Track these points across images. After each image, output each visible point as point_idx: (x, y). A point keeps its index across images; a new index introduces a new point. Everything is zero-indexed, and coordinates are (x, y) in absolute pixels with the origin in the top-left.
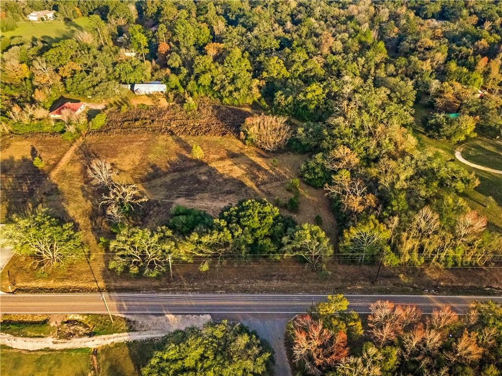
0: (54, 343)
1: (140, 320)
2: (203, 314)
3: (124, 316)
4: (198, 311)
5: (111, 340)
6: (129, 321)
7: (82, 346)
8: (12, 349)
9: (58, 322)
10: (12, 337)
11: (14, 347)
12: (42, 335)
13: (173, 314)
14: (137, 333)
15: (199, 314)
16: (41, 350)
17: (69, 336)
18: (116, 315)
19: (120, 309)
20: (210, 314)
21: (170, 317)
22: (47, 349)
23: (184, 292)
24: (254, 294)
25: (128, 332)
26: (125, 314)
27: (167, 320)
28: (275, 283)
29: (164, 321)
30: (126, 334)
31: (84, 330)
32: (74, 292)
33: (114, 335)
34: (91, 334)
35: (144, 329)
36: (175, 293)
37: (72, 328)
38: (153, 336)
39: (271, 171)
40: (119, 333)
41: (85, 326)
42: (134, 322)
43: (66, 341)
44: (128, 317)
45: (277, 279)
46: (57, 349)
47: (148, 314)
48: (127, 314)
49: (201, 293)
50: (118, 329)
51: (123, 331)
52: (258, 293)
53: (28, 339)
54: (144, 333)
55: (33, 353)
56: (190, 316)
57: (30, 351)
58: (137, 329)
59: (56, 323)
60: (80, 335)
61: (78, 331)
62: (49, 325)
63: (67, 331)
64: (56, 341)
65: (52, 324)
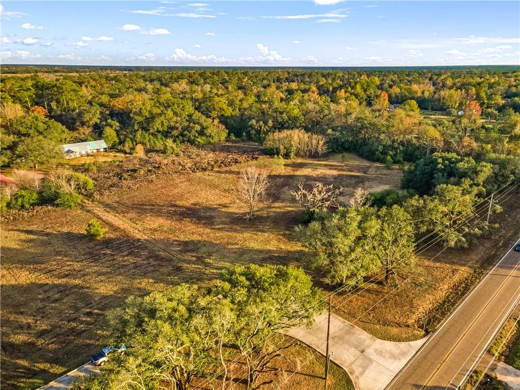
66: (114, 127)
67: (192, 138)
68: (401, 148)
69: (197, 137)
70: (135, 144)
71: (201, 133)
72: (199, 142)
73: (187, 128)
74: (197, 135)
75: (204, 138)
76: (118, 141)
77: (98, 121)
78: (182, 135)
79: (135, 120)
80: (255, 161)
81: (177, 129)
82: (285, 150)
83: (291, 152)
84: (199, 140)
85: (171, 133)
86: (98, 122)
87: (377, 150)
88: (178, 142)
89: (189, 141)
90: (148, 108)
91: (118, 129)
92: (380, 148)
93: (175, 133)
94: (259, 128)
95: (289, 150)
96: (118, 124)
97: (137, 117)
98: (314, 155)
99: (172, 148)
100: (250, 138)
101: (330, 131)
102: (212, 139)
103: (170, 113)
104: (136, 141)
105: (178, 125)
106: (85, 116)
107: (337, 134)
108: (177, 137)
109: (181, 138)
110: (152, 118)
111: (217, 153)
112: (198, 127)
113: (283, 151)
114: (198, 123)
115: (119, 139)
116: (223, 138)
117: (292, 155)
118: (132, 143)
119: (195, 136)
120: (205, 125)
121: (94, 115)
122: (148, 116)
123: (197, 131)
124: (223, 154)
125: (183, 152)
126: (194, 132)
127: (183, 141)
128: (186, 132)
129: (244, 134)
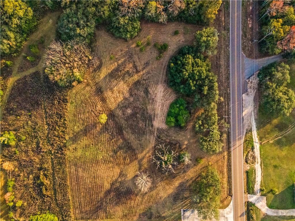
0: (258, 162)
1: (246, 127)
2: (242, 98)
3: (244, 136)
4: (241, 101)
5: (256, 138)
6: (246, 133)
7: (259, 150)
8: (261, 181)
9: (247, 166)
10: (256, 184)
11: (261, 180)
12: (254, 170)
13: (242, 113)
14: (252, 127)
15: (242, 100)
16: (261, 167)
17: (254, 158)
18: (244, 139)
19: (240, 139)
20: (242, 94)
21: (244, 113)
22: (261, 165)
23: (229, 109)
24: (230, 73)
25: (252, 132)
26: (243, 136)
27: (245, 115)
28: (222, 62)
29: (246, 116)
30: (253, 132)
31: (250, 152)
32: (230, 166)
33: (253, 137)
34: (253, 148)
35: (250, 125)
36: (230, 114)
37: (250, 158)
38: (254, 119)
39: (120, 62)
40: (252, 135)
41: (249, 152)
42: (247, 130)
43: (257, 158)
44: (244, 134)
45: (219, 61)
46: (260, 161)
47: (243, 125)
48: (243, 135)
49: (230, 101)
50: (251, 137)
51: (251, 134)
52: (230, 71)
53: (256, 176)
54: (252, 124)
55: (263, 170)
56: (243, 104)
57: (262, 172)
58: (250, 128)
59: (248, 167)
60: (253, 153)
61: (251, 155)
62: (249, 169)
63: (251, 160)
64: (257, 163)
65: (249, 168)
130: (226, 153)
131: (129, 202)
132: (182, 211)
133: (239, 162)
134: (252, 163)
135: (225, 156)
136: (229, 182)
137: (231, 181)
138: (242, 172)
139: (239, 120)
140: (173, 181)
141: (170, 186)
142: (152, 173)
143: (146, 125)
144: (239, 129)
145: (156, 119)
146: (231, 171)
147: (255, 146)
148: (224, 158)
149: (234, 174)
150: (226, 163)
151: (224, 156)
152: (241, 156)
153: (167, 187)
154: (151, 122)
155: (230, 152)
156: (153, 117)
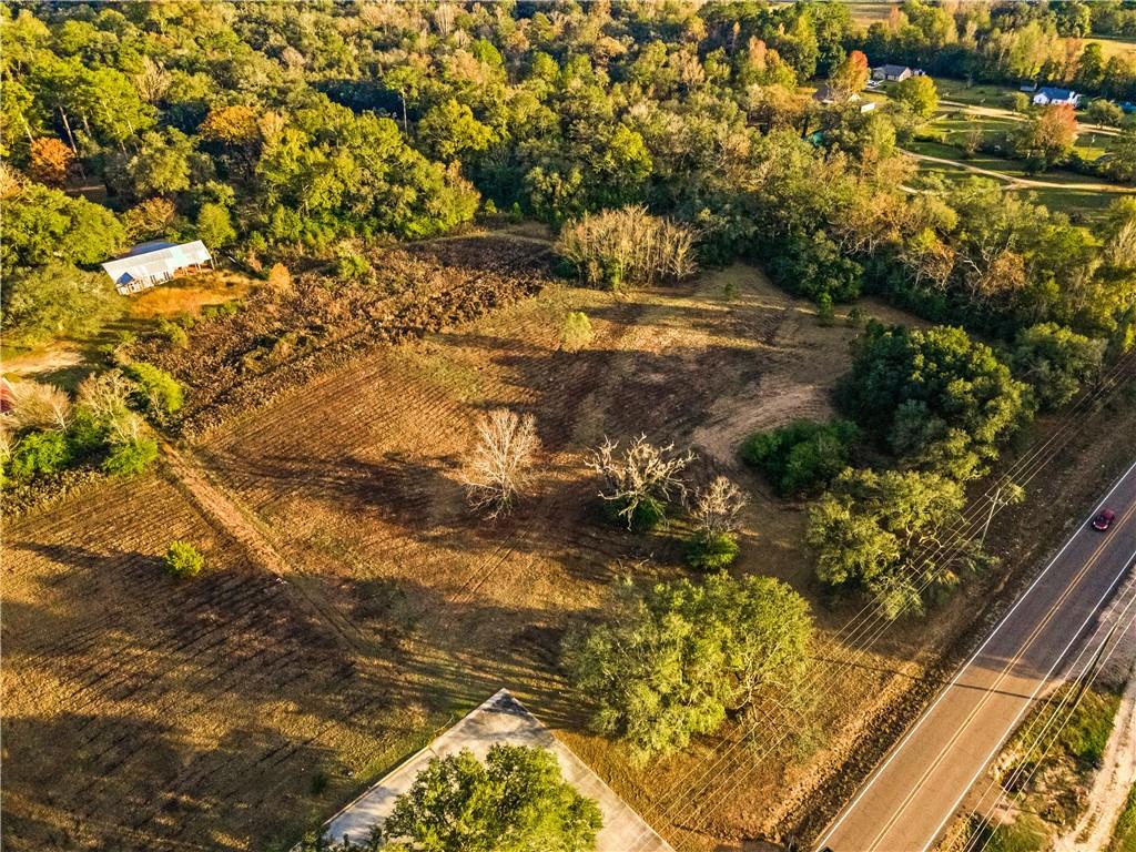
0: (1085, 837)
2: (1129, 572)
3: (1061, 681)
4: (1116, 573)
9: (1003, 803)
13: (1102, 609)
15: (1127, 577)
17: (1072, 803)
18: (1049, 690)
19: (1028, 670)
21: (1110, 616)
25: (1120, 696)
26: (1054, 676)
28: (1090, 459)
30: (1124, 701)
31: (1063, 768)
32: (897, 729)
33: (1118, 720)
34: (1088, 762)
36: (1032, 577)
37: (1042, 787)
40: (1114, 711)
42: (1093, 674)
43: (1089, 815)
44: (1067, 674)
45: (1077, 453)
46: (1107, 841)
47: (1077, 642)
48: (1058, 673)
49: (1056, 547)
50: (1101, 710)
51: (1112, 704)
52: (1108, 487)
56: (1124, 590)
58: (1117, 679)
59: (1005, 808)
60: (1079, 783)
61: (1061, 782)
62: (1005, 828)
63: (1050, 799)
64: (1075, 834)
65: (1005, 818)
66: (223, 198)
67: (399, 220)
68: (859, 270)
69: (411, 220)
70: (271, 240)
71: (418, 208)
72: (415, 232)
73: (386, 199)
74: (409, 215)
75: (425, 220)
76: (233, 234)
77: (186, 185)
78: (375, 212)
79: (268, 181)
80: (535, 299)
81: (364, 199)
82: (601, 270)
83: (613, 274)
84: (414, 226)
85: (350, 209)
86: (187, 188)
87: (804, 274)
88: (368, 231)
89: (391, 229)
90: (297, 152)
91: (231, 202)
92: (812, 270)
93: (360, 208)
94: (551, 190)
95: (609, 271)
96: (230, 191)
97: (271, 175)
98: (666, 281)
99: (352, 261)
100: (529, 212)
101: (705, 214)
102: (444, 221)
103: (345, 161)
104: (273, 234)
105: (365, 190)
106: (155, 175)
107: (722, 222)
108: (366, 217)
109: (373, 220)
110: (305, 177)
111: (452, 271)
112: (411, 195)
113: (595, 273)
114: (411, 183)
115: (237, 227)
116: (468, 215)
117: (616, 281)
118: (267, 240)
119: (405, 215)
120: (426, 185)
121: (174, 172)
122: (297, 171)
123: (408, 204)
124: (465, 277)
125: (378, 268)
126: (402, 205)
127: (379, 229)
128: (383, 208)
129: (516, 204)
130: (908, 671)
131: (375, 524)
132: (498, 696)
133: (960, 750)
134: (1043, 816)
135: (898, 677)
136: (836, 790)
137: (850, 790)
138: (950, 799)
139: (1068, 618)
140: (588, 588)
141: (557, 593)
142: (548, 518)
143: (666, 422)
144: (1052, 640)
145: (717, 428)
146: (884, 749)
147: (1108, 761)
148: (883, 679)
149: (893, 775)
150: (880, 703)
151: (890, 673)
152: (993, 740)
153: (543, 586)
154: (695, 426)
155: (938, 682)
156: (712, 420)
